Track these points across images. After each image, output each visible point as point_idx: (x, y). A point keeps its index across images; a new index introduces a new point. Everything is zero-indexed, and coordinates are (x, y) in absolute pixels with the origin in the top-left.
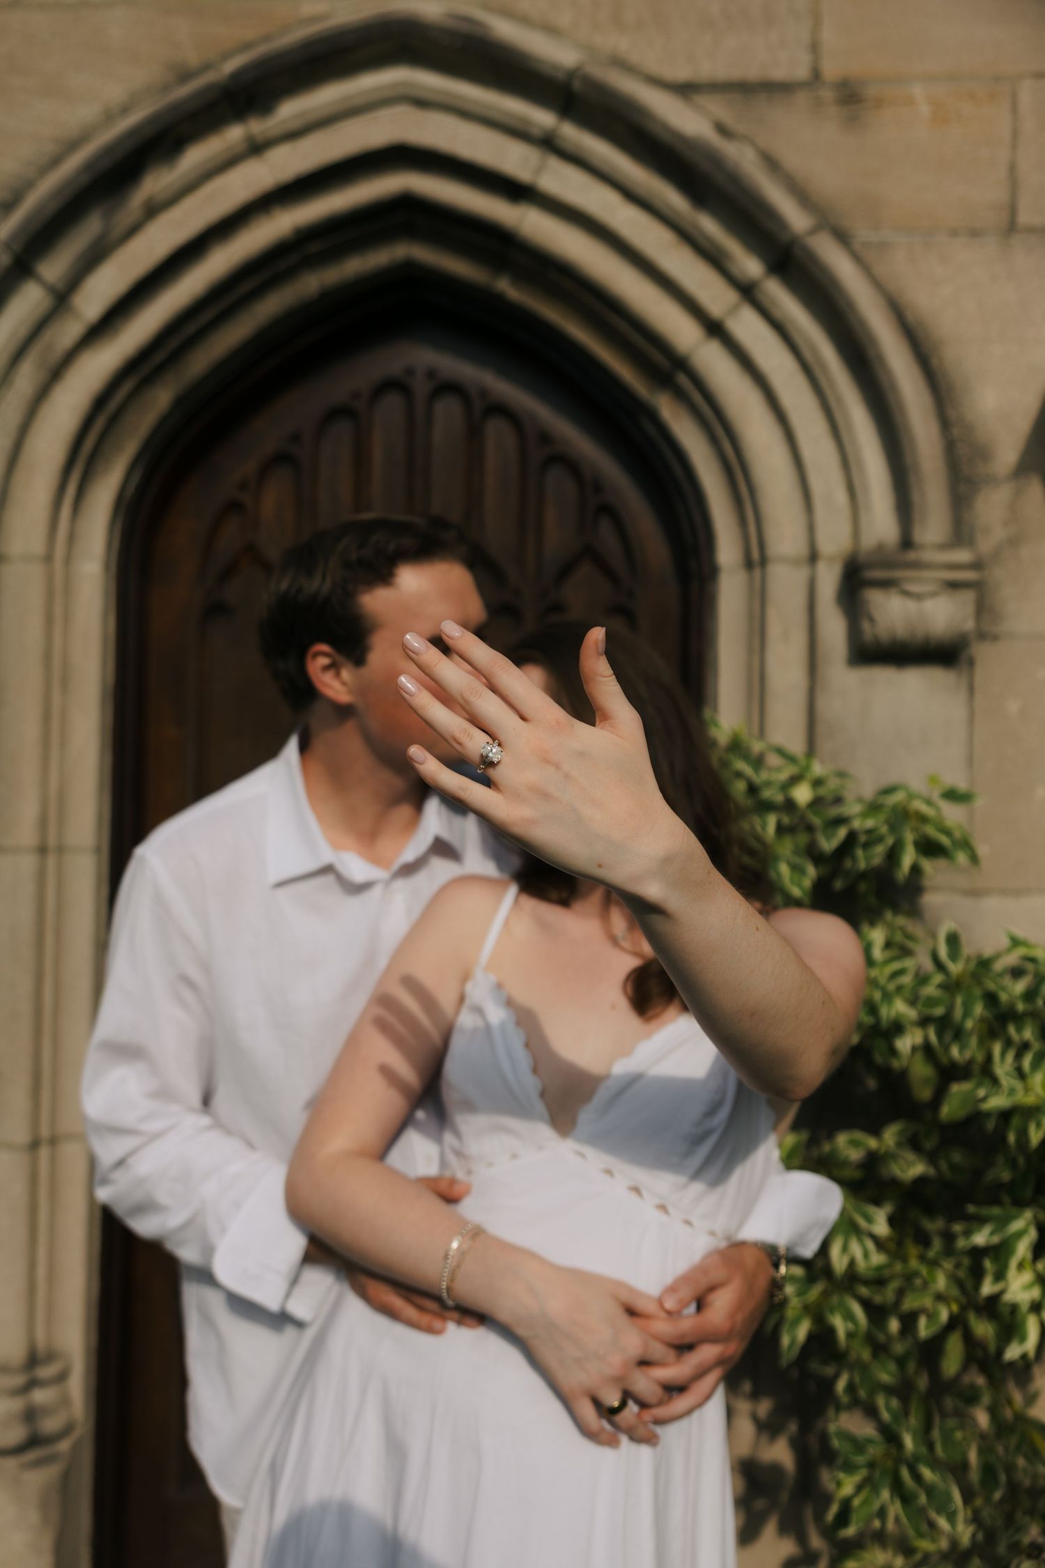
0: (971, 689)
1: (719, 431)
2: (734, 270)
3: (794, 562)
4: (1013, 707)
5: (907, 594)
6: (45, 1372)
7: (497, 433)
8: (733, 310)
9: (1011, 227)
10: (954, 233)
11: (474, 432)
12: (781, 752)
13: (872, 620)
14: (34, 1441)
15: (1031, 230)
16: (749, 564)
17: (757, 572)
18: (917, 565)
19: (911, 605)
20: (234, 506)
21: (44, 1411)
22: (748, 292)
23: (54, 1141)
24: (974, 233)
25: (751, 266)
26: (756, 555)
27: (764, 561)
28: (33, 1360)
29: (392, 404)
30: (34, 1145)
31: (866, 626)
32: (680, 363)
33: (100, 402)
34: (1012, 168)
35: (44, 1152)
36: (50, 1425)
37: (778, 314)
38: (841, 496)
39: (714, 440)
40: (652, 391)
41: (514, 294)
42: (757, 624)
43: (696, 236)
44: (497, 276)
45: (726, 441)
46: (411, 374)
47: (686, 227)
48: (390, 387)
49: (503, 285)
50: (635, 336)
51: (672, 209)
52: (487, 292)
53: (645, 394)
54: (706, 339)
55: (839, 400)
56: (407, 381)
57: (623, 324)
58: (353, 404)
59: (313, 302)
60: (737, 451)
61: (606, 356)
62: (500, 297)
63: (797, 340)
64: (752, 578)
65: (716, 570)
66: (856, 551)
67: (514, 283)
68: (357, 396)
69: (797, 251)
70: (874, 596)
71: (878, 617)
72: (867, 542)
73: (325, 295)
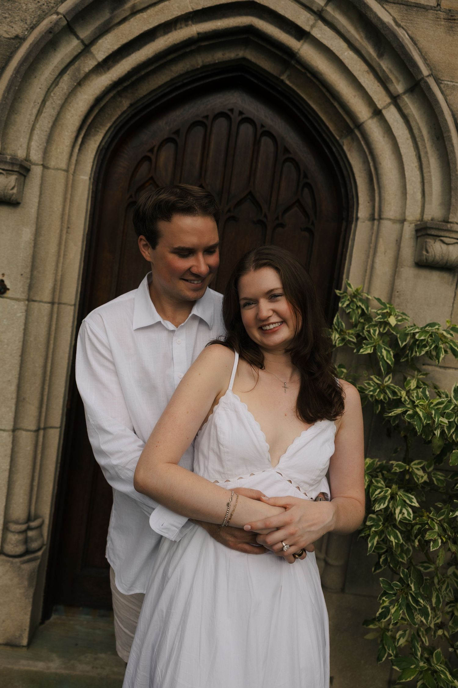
0: (457, 284)
1: (370, 159)
2: (391, 88)
3: (394, 221)
5: (443, 242)
6: (33, 524)
7: (266, 143)
8: (387, 106)
11: (257, 142)
12: (379, 300)
13: (427, 250)
14: (27, 552)
16: (372, 218)
17: (376, 223)
18: (450, 231)
19: (444, 247)
20: (147, 158)
21: (32, 540)
22: (395, 99)
23: (45, 429)
25: (399, 88)
26: (376, 216)
27: (380, 218)
28: (29, 519)
29: (222, 122)
30: (37, 431)
31: (424, 252)
32: (359, 126)
33: (98, 100)
35: (41, 432)
36: (34, 545)
37: (406, 112)
38: (419, 196)
39: (366, 162)
40: (341, 136)
41: (287, 82)
42: (372, 245)
43: (378, 69)
44: (282, 73)
45: (371, 164)
46: (232, 110)
47: (374, 64)
48: (222, 114)
49: (284, 77)
50: (340, 110)
51: (370, 54)
52: (277, 78)
53: (338, 138)
54: (372, 118)
55: (426, 153)
56: (229, 113)
57: (336, 104)
58: (205, 120)
59: (198, 69)
60: (376, 169)
61: (324, 118)
62: (282, 81)
63: (413, 124)
64: (373, 225)
65: (357, 219)
66: (422, 220)
67: (289, 77)
68: (207, 117)
69: (422, 84)
70: (430, 241)
71: (430, 250)
72: (427, 217)
73: (204, 67)
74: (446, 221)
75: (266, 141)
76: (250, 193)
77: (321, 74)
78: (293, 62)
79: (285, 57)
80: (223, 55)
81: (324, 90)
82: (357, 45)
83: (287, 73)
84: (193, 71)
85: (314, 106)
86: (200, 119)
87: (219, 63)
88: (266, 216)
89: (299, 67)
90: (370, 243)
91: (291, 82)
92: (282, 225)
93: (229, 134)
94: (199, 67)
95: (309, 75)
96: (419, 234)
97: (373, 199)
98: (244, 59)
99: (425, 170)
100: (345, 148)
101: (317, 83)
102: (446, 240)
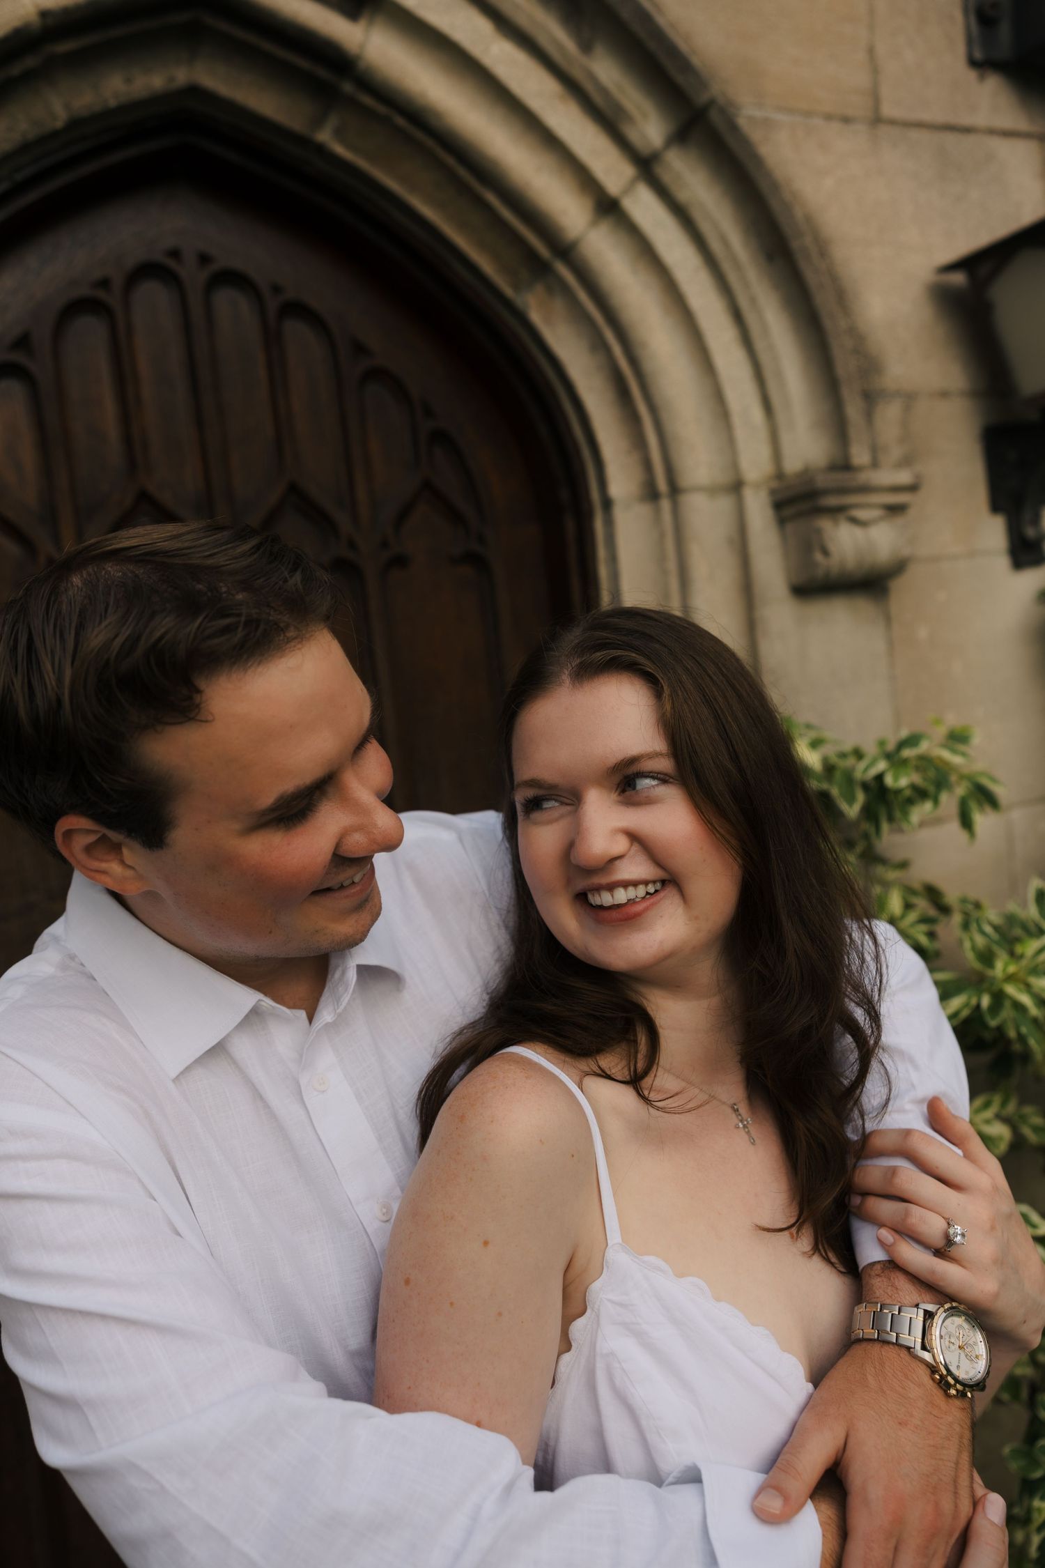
0: (888, 620)
1: (609, 336)
2: (633, 135)
3: (712, 491)
4: (923, 633)
5: (854, 521)
8: (629, 189)
9: (877, 120)
10: (829, 117)
11: (272, 339)
13: (826, 552)
15: (892, 122)
16: (651, 494)
17: (665, 504)
18: (866, 489)
19: (858, 532)
22: (647, 167)
24: (846, 120)
25: (651, 131)
26: (662, 485)
27: (675, 490)
29: (153, 295)
31: (819, 557)
32: (566, 251)
34: (871, 51)
37: (682, 196)
38: (757, 414)
39: (599, 345)
40: (517, 287)
41: (339, 149)
42: (672, 565)
43: (589, 87)
44: (318, 122)
45: (617, 350)
46: (175, 254)
47: (577, 74)
48: (148, 270)
49: (325, 136)
50: (507, 214)
51: (561, 48)
52: (304, 142)
53: (508, 291)
54: (594, 223)
55: (753, 300)
56: (171, 263)
57: (491, 198)
58: (101, 294)
59: (55, 134)
60: (634, 362)
61: (460, 240)
62: (321, 150)
63: (705, 227)
64: (657, 512)
65: (607, 504)
66: (780, 475)
67: (339, 134)
68: (104, 283)
69: (714, 116)
70: (825, 524)
71: (832, 548)
72: (792, 465)
73: (75, 123)
74: (843, 465)
75: (296, 332)
76: (293, 488)
77: (437, 115)
78: (348, 87)
79: (322, 73)
80: (128, 81)
81: (450, 161)
82: (521, 20)
83: (332, 122)
84: (43, 140)
85: (428, 211)
86: (84, 291)
87: (123, 109)
88: (352, 545)
89: (367, 100)
90: (662, 559)
91: (349, 146)
92: (400, 561)
93: (187, 326)
94: (59, 124)
95: (400, 121)
96: (788, 511)
97: (638, 442)
98: (194, 91)
99: (759, 345)
100: (536, 317)
101: (430, 142)
102: (861, 514)
